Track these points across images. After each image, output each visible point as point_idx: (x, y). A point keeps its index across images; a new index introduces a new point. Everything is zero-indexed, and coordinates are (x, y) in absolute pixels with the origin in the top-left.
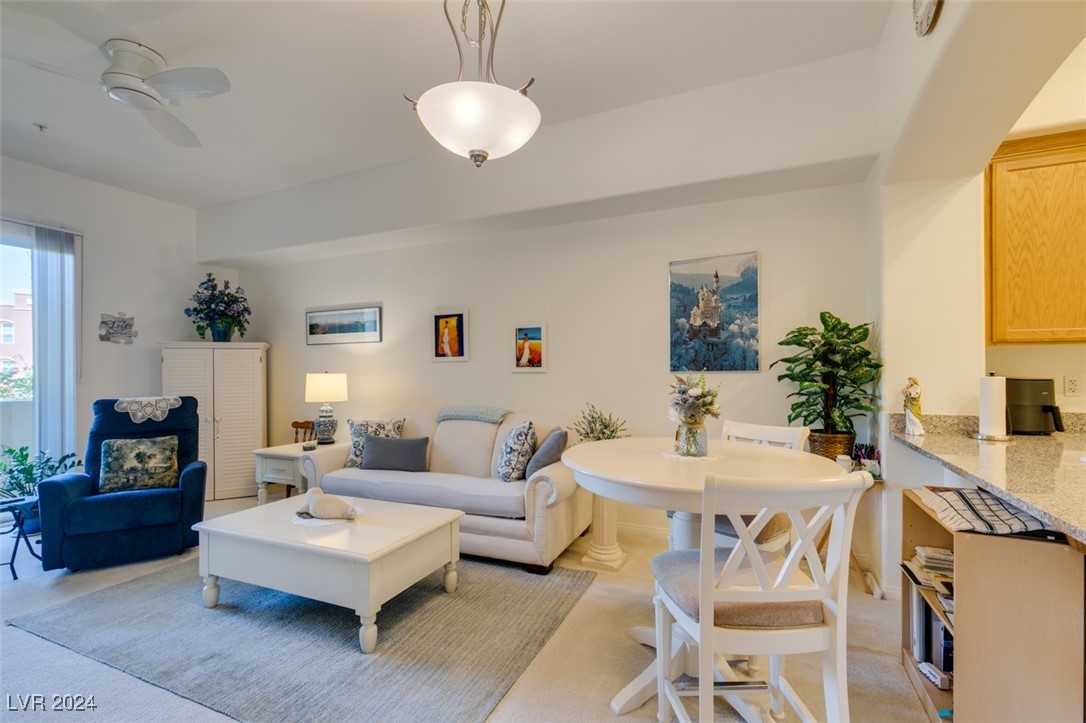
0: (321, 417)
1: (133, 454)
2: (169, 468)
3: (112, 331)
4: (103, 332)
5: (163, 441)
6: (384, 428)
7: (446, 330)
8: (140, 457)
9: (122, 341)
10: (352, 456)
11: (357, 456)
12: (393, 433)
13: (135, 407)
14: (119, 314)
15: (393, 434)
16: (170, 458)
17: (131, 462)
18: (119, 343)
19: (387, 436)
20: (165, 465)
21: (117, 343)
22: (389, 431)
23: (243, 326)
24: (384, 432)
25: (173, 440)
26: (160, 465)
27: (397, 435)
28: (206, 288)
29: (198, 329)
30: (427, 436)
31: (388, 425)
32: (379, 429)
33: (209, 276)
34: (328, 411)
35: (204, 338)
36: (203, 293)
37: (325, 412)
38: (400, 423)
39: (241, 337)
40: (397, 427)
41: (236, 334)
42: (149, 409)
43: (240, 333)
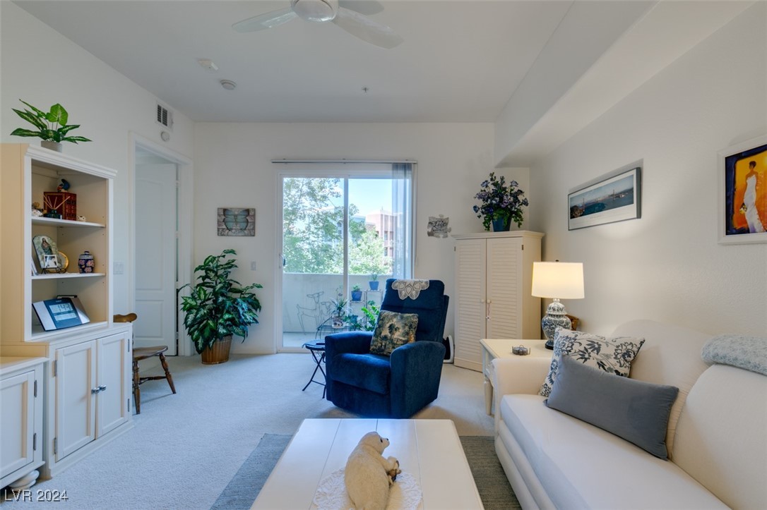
0: (551, 315)
1: (388, 325)
2: (406, 342)
3: (435, 228)
4: (430, 230)
5: (407, 318)
6: (598, 350)
7: (751, 180)
8: (391, 327)
9: (441, 236)
10: (547, 381)
11: (552, 382)
12: (613, 361)
13: (402, 286)
14: (440, 215)
15: (612, 363)
16: (407, 334)
17: (386, 332)
18: (439, 237)
19: (601, 364)
20: (403, 339)
21: (438, 237)
22: (608, 356)
23: (520, 217)
24: (598, 357)
25: (413, 318)
26: (401, 338)
27: (621, 366)
28: (487, 186)
29: (484, 223)
30: (677, 386)
31: (608, 346)
32: (590, 351)
33: (492, 175)
34: (556, 309)
35: (489, 230)
36: (485, 191)
37: (552, 310)
38: (632, 346)
39: (519, 226)
40: (624, 351)
41: (513, 223)
42: (408, 289)
43: (518, 224)
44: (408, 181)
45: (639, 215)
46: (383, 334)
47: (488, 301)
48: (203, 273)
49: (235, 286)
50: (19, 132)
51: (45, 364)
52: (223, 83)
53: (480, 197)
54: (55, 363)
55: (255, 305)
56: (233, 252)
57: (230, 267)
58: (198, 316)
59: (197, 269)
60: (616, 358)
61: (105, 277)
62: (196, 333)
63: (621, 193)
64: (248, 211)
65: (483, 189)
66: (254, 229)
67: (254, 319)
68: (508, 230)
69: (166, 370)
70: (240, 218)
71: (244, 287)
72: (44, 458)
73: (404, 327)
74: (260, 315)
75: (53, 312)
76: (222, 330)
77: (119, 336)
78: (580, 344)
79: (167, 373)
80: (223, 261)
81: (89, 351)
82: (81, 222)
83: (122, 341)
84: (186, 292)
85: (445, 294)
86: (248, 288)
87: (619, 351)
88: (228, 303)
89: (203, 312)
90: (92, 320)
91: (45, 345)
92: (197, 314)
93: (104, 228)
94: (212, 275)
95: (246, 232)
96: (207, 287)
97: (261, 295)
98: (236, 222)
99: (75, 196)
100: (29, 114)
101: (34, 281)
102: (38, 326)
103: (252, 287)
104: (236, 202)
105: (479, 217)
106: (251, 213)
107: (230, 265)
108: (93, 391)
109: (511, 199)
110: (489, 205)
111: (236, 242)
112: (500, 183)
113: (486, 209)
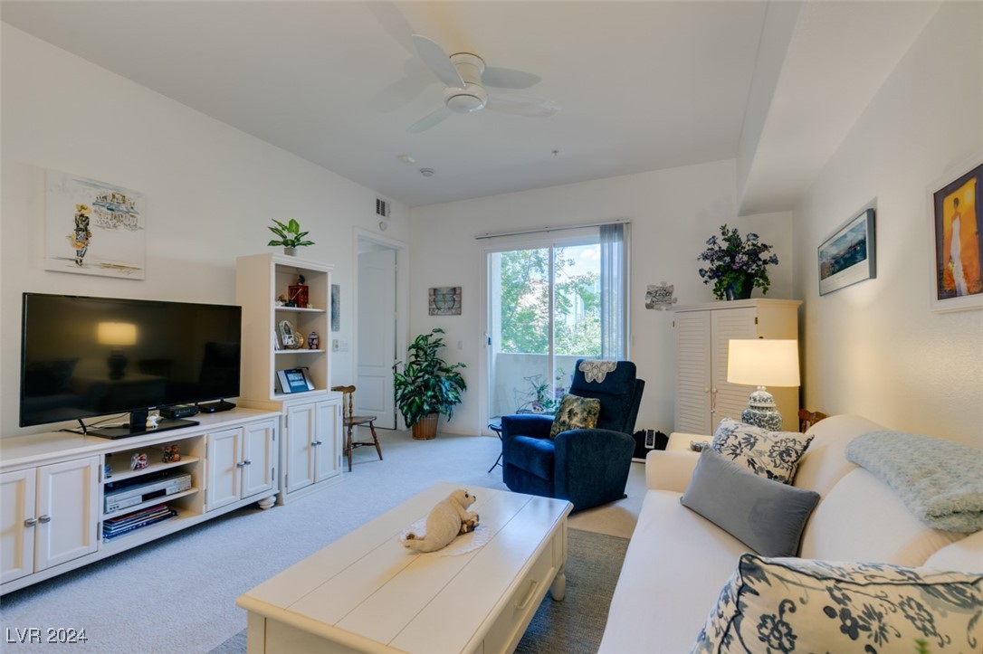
0: (752, 407)
1: (568, 410)
2: (584, 429)
3: (655, 299)
4: (649, 301)
5: (587, 402)
6: (753, 445)
7: (956, 225)
8: (571, 412)
9: (664, 308)
12: (766, 459)
13: (589, 367)
14: (662, 283)
15: (765, 462)
16: (585, 420)
17: (565, 417)
18: (661, 310)
19: (751, 463)
20: (581, 426)
21: (659, 309)
22: (761, 453)
23: (766, 279)
24: (751, 453)
25: (594, 403)
26: (579, 424)
27: (775, 466)
28: (715, 243)
29: (715, 291)
30: (818, 492)
31: (765, 441)
32: (743, 445)
33: (723, 228)
34: (758, 399)
35: (721, 299)
36: (712, 249)
37: (752, 401)
38: (795, 444)
39: (764, 292)
40: (783, 449)
41: (756, 290)
42: (595, 371)
43: (761, 288)
45: (873, 274)
46: (562, 419)
47: (714, 390)
48: (413, 351)
49: (443, 365)
50: (273, 243)
51: (280, 417)
52: (423, 171)
53: (705, 257)
54: (287, 417)
56: (440, 330)
57: (437, 346)
58: (406, 391)
59: (410, 348)
60: (770, 456)
61: (325, 352)
62: (405, 408)
63: (856, 245)
64: (454, 289)
65: (710, 247)
66: (460, 307)
67: (456, 398)
68: (749, 298)
69: (375, 437)
70: (448, 297)
71: (449, 366)
72: (279, 488)
73: (582, 413)
74: (463, 395)
75: (290, 379)
76: (426, 407)
77: (333, 402)
78: (736, 437)
79: (376, 441)
80: (431, 340)
81: (310, 410)
82: (310, 309)
83: (335, 406)
84: (401, 370)
85: (637, 378)
86: (452, 367)
87: (776, 449)
88: (432, 381)
89: (410, 388)
90: (316, 387)
91: (281, 403)
92: (405, 389)
93: (324, 312)
94: (421, 353)
95: (453, 311)
96: (417, 365)
98: (445, 301)
99: (307, 287)
100: (276, 229)
101: (276, 354)
102: (279, 390)
103: (457, 366)
104: (445, 283)
105: (706, 282)
106: (458, 292)
107: (437, 344)
108: (313, 444)
109: (745, 258)
110: (719, 267)
111: (444, 321)
112: (734, 241)
113: (716, 273)
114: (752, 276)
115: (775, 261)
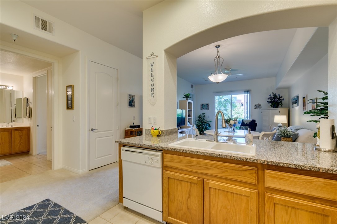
4: (255, 107)
7: (304, 102)
9: (259, 109)
13: (245, 121)
14: (258, 103)
21: (258, 109)
23: (282, 103)
25: (248, 127)
28: (271, 96)
29: (271, 106)
33: (273, 93)
37: (279, 125)
42: (247, 122)
43: (281, 105)
44: (248, 95)
45: (298, 106)
47: (271, 125)
48: (199, 118)
49: (206, 121)
50: (184, 98)
53: (269, 99)
55: (210, 126)
56: (204, 114)
61: (192, 118)
63: (296, 101)
64: (207, 104)
66: (209, 108)
68: (278, 107)
80: (203, 116)
85: (256, 123)
86: (208, 122)
93: (192, 110)
94: (201, 119)
95: (207, 109)
97: (210, 123)
98: (205, 107)
100: (185, 95)
104: (205, 102)
105: (269, 104)
109: (277, 100)
110: (272, 101)
111: (205, 111)
112: (275, 95)
113: (271, 102)
114: (279, 103)
115: (284, 100)
